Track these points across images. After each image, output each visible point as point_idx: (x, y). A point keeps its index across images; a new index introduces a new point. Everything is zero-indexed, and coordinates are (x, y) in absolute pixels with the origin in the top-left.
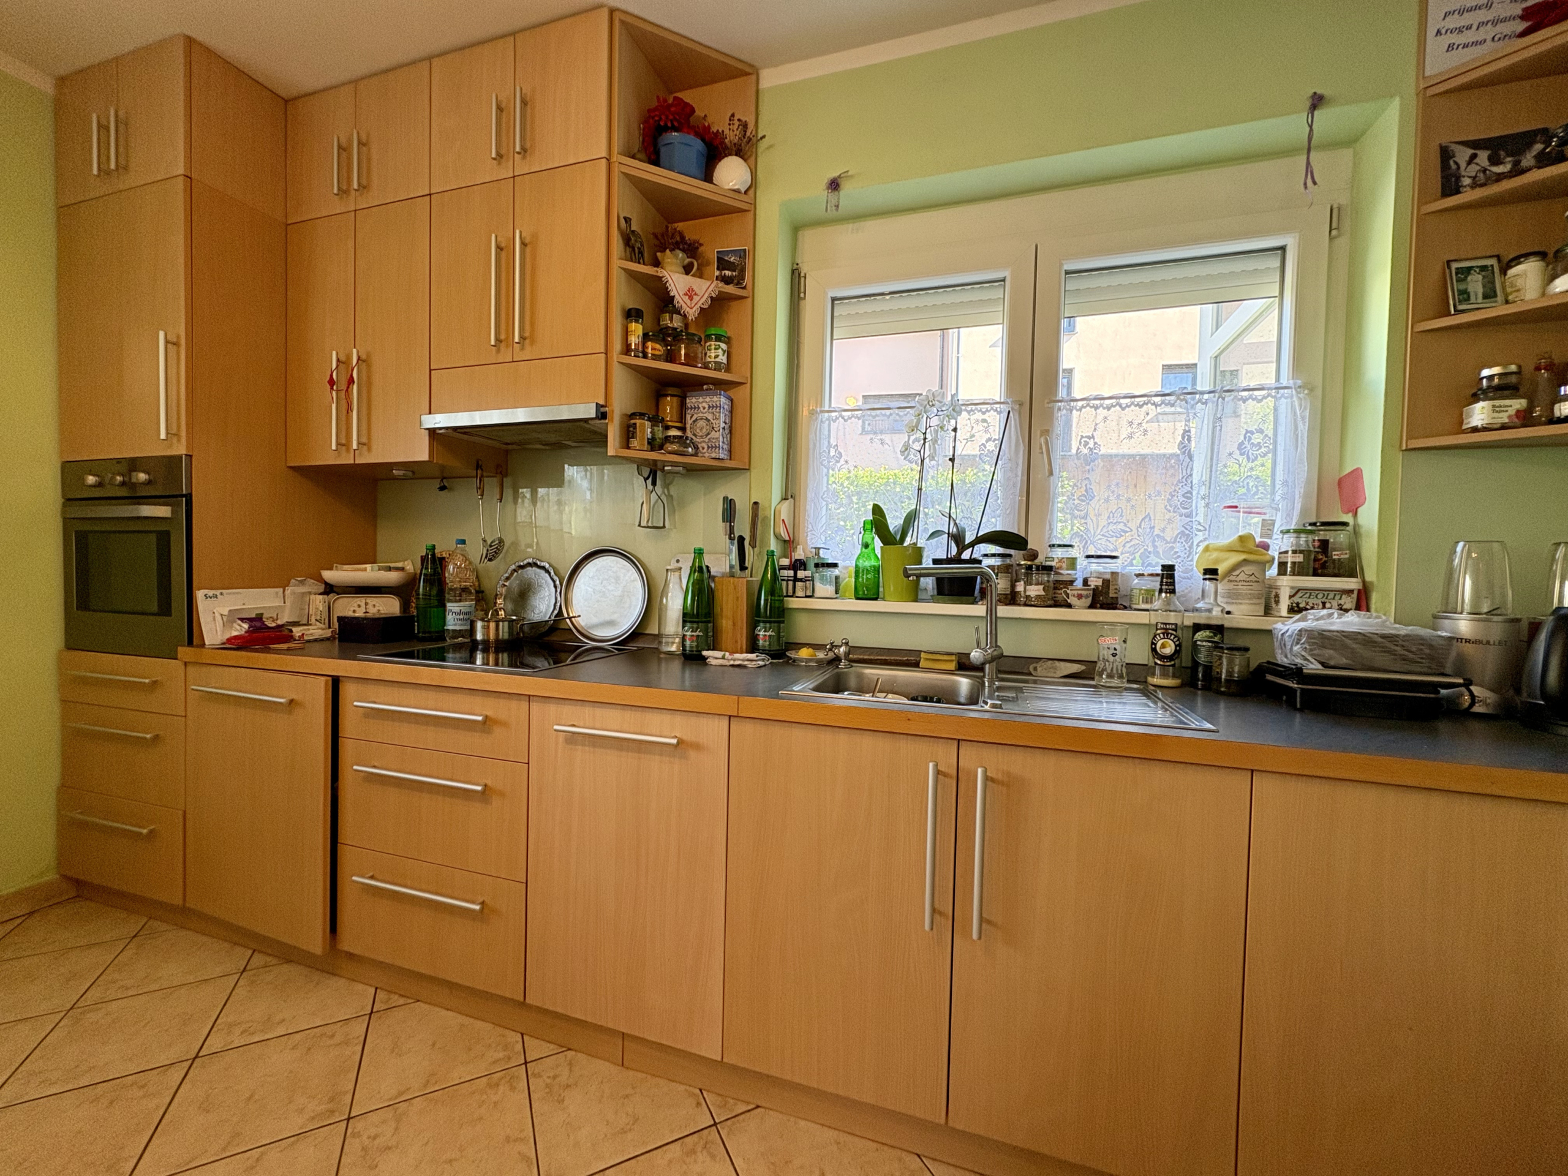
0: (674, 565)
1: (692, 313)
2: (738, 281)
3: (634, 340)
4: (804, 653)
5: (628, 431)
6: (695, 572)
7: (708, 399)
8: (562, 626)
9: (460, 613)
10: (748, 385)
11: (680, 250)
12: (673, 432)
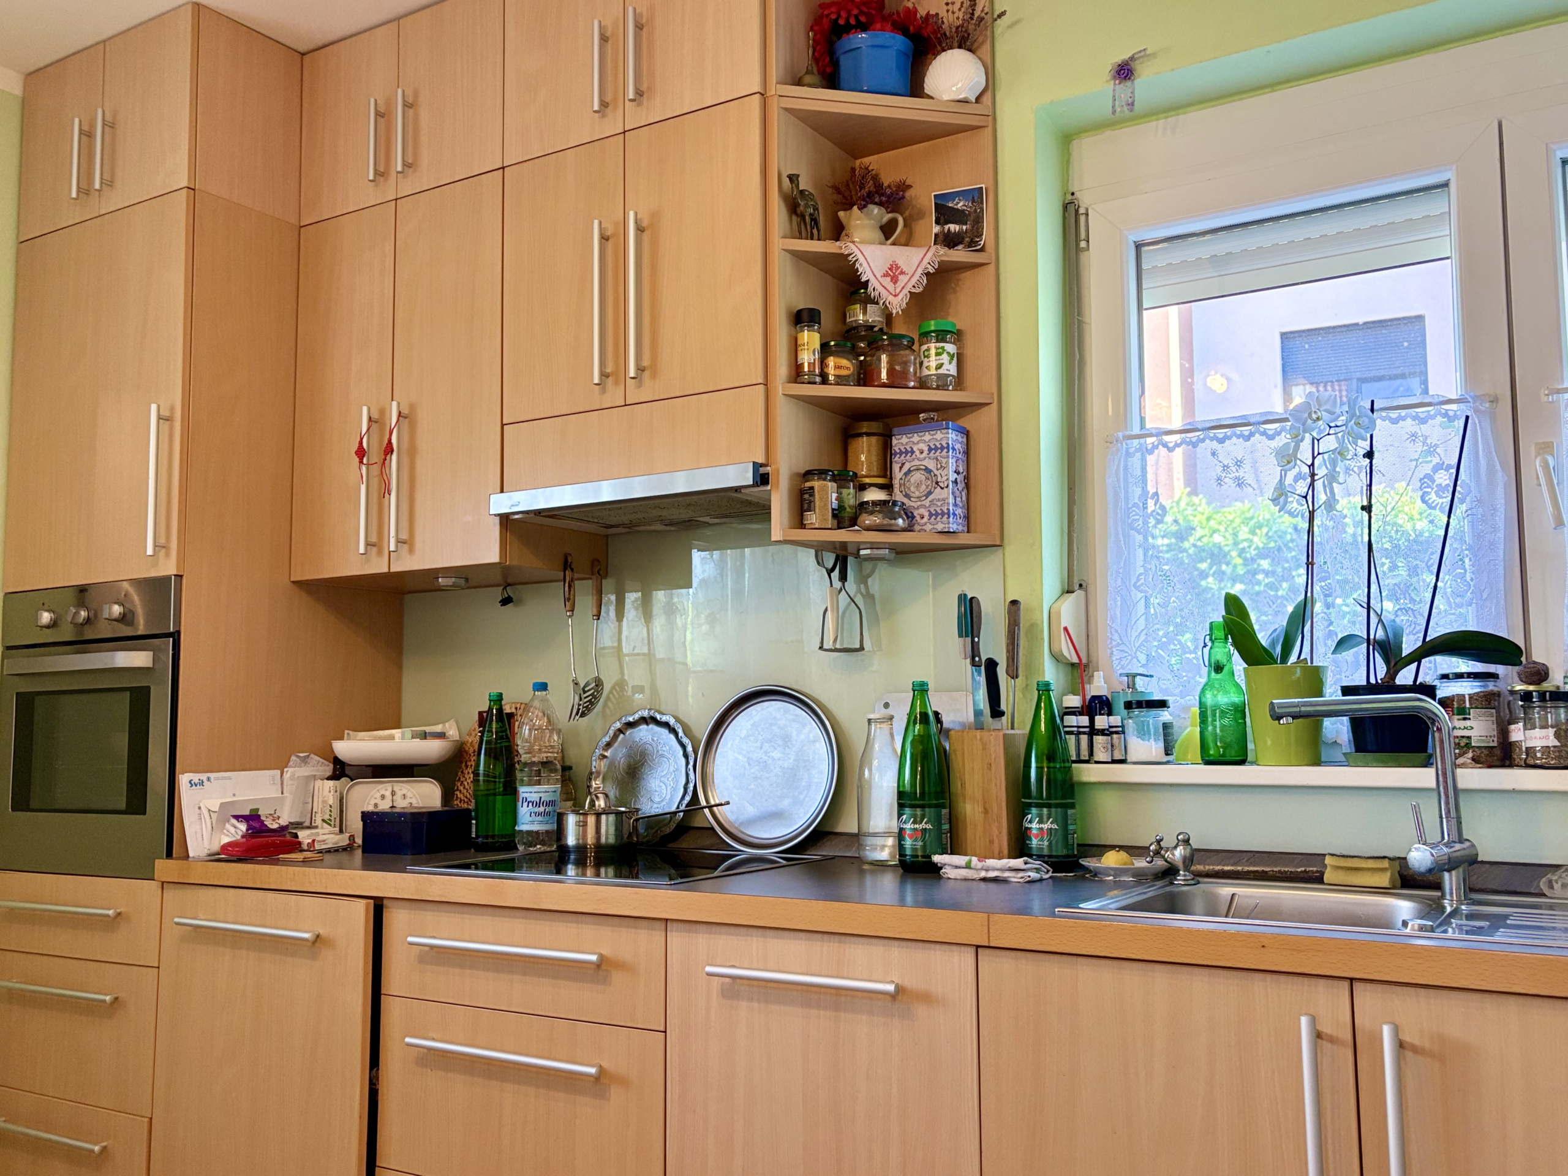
0: (879, 713)
1: (897, 303)
2: (971, 240)
3: (807, 358)
4: (1111, 860)
5: (802, 501)
6: (915, 723)
7: (927, 437)
8: (698, 822)
9: (538, 804)
10: (994, 406)
11: (876, 204)
12: (873, 495)
